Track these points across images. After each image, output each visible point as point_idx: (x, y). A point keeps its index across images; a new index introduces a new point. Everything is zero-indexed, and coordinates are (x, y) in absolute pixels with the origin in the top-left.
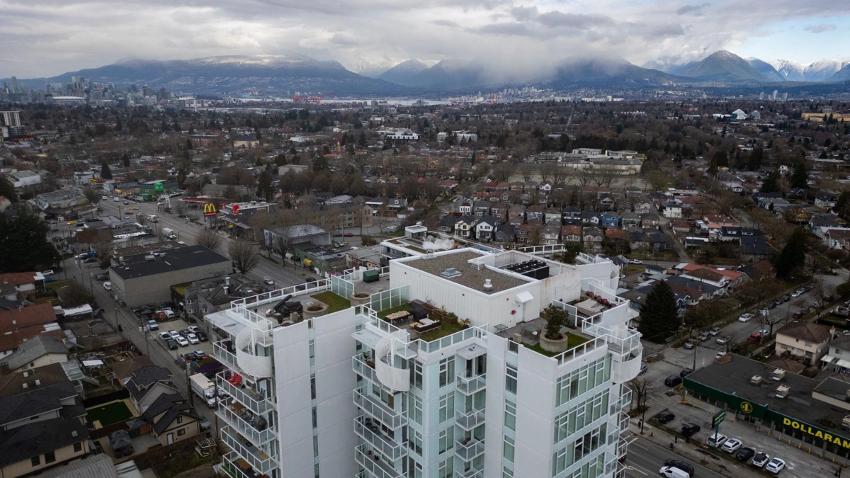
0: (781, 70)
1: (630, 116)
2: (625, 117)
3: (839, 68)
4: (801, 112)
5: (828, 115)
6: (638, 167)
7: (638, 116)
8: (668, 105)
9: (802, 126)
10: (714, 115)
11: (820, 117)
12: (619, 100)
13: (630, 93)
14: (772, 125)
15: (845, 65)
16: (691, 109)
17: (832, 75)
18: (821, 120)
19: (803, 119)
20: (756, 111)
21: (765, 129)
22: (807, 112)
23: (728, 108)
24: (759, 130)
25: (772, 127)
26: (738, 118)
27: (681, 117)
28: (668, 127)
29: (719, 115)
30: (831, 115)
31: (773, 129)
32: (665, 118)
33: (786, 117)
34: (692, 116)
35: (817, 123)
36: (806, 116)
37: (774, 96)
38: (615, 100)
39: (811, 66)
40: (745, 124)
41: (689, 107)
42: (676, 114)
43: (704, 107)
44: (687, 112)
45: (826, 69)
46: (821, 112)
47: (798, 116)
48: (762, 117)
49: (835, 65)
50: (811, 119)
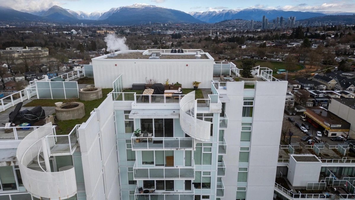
0: (81, 15)
1: (26, 33)
2: (23, 34)
3: (101, 15)
4: (96, 31)
5: (106, 31)
6: (47, 53)
7: (29, 33)
8: (41, 28)
9: (98, 35)
10: (64, 32)
11: (103, 32)
12: (14, 27)
13: (18, 23)
14: (88, 35)
15: (102, 14)
16: (52, 30)
17: (99, 18)
18: (104, 33)
19: (97, 33)
20: (80, 30)
21: (87, 37)
22: (98, 30)
23: (68, 29)
24: (84, 38)
25: (88, 36)
26: (74, 33)
27: (50, 33)
28: (47, 37)
29: (66, 32)
30: (107, 31)
31: (89, 37)
32: (43, 34)
33: (91, 32)
34: (55, 33)
35: (103, 34)
36: (98, 32)
37: (82, 25)
38: (11, 27)
39: (91, 14)
40: (78, 35)
41: (51, 29)
42: (47, 32)
43: (58, 29)
44: (51, 31)
45: (97, 15)
46: (103, 30)
47: (95, 32)
48: (83, 33)
49: (99, 14)
50: (100, 33)
